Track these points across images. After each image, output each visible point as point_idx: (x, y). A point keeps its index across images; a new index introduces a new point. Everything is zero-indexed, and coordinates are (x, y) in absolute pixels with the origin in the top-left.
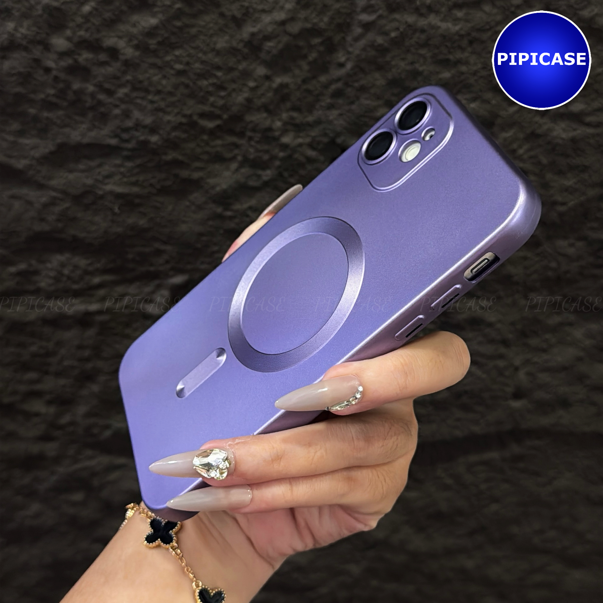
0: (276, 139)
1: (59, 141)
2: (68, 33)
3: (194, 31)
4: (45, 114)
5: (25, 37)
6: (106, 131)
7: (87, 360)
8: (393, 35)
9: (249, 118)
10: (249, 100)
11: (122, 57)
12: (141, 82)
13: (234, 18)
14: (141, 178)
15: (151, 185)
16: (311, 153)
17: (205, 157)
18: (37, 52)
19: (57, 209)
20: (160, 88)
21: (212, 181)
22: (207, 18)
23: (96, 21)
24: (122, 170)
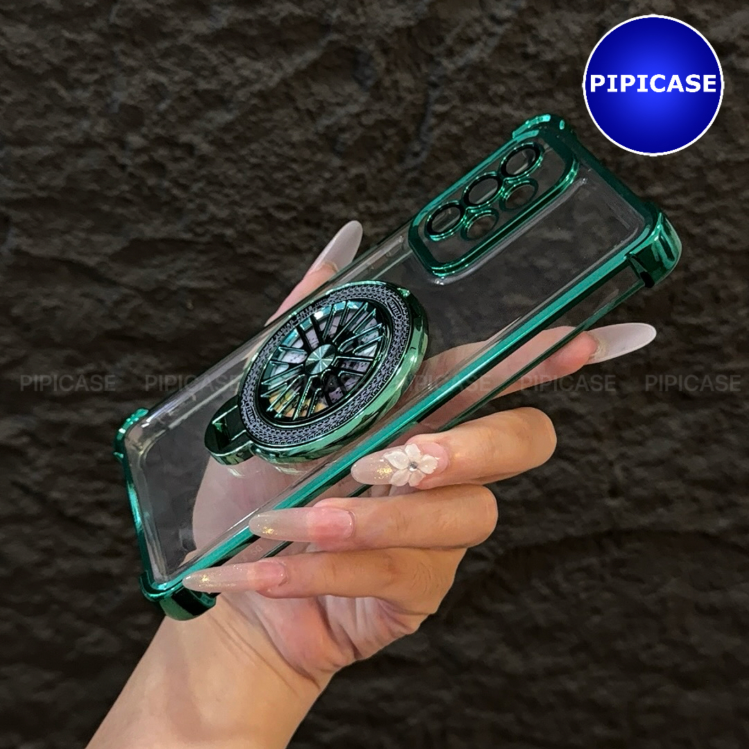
1: (132, 237)
2: (144, 130)
3: (268, 125)
4: (120, 210)
5: (100, 135)
6: (179, 226)
8: (468, 124)
9: (324, 208)
10: (324, 191)
12: (217, 176)
13: (309, 112)
14: (215, 272)
15: (226, 279)
18: (113, 150)
20: (235, 182)
22: (282, 112)
23: (172, 118)
24: (196, 264)
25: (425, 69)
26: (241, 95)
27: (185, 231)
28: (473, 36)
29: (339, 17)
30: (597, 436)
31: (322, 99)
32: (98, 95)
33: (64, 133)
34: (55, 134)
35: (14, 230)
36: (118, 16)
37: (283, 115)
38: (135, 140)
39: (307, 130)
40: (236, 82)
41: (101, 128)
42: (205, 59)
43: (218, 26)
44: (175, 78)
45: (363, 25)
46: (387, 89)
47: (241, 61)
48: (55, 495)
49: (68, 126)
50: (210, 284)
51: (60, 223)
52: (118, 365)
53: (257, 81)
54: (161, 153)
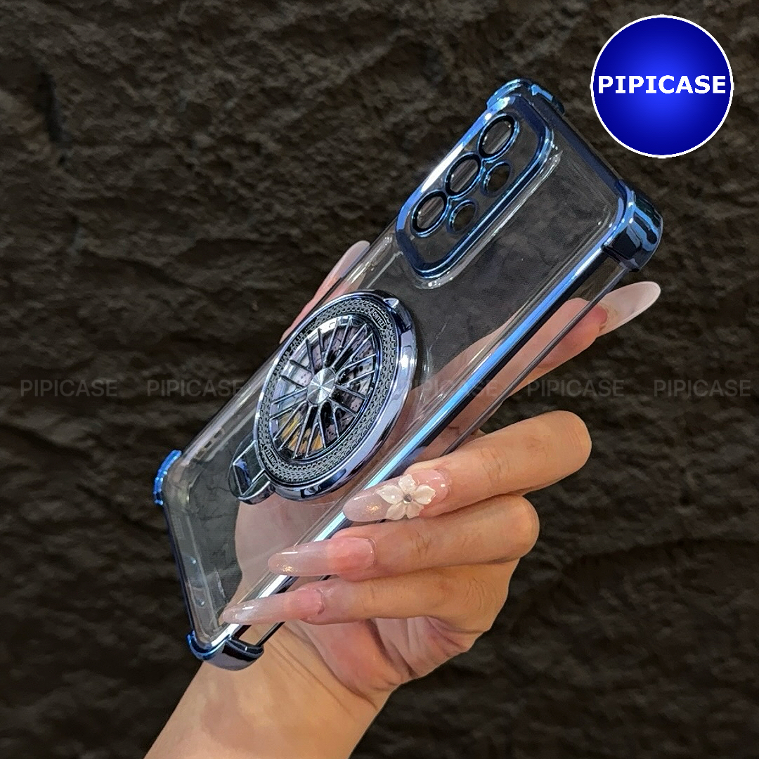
25: (494, 65)
26: (308, 92)
27: (251, 232)
28: (543, 30)
29: (407, 12)
30: (669, 442)
31: (388, 95)
32: (167, 94)
33: (132, 132)
34: (123, 133)
35: (81, 231)
36: (187, 13)
37: (350, 112)
38: (202, 139)
39: (373, 128)
40: (304, 79)
41: (169, 127)
42: (273, 56)
43: (285, 22)
44: (242, 76)
45: (432, 21)
46: (455, 85)
47: (309, 57)
48: (120, 498)
49: (135, 125)
50: (275, 285)
51: (127, 224)
52: (184, 368)
53: (325, 78)
54: (228, 152)
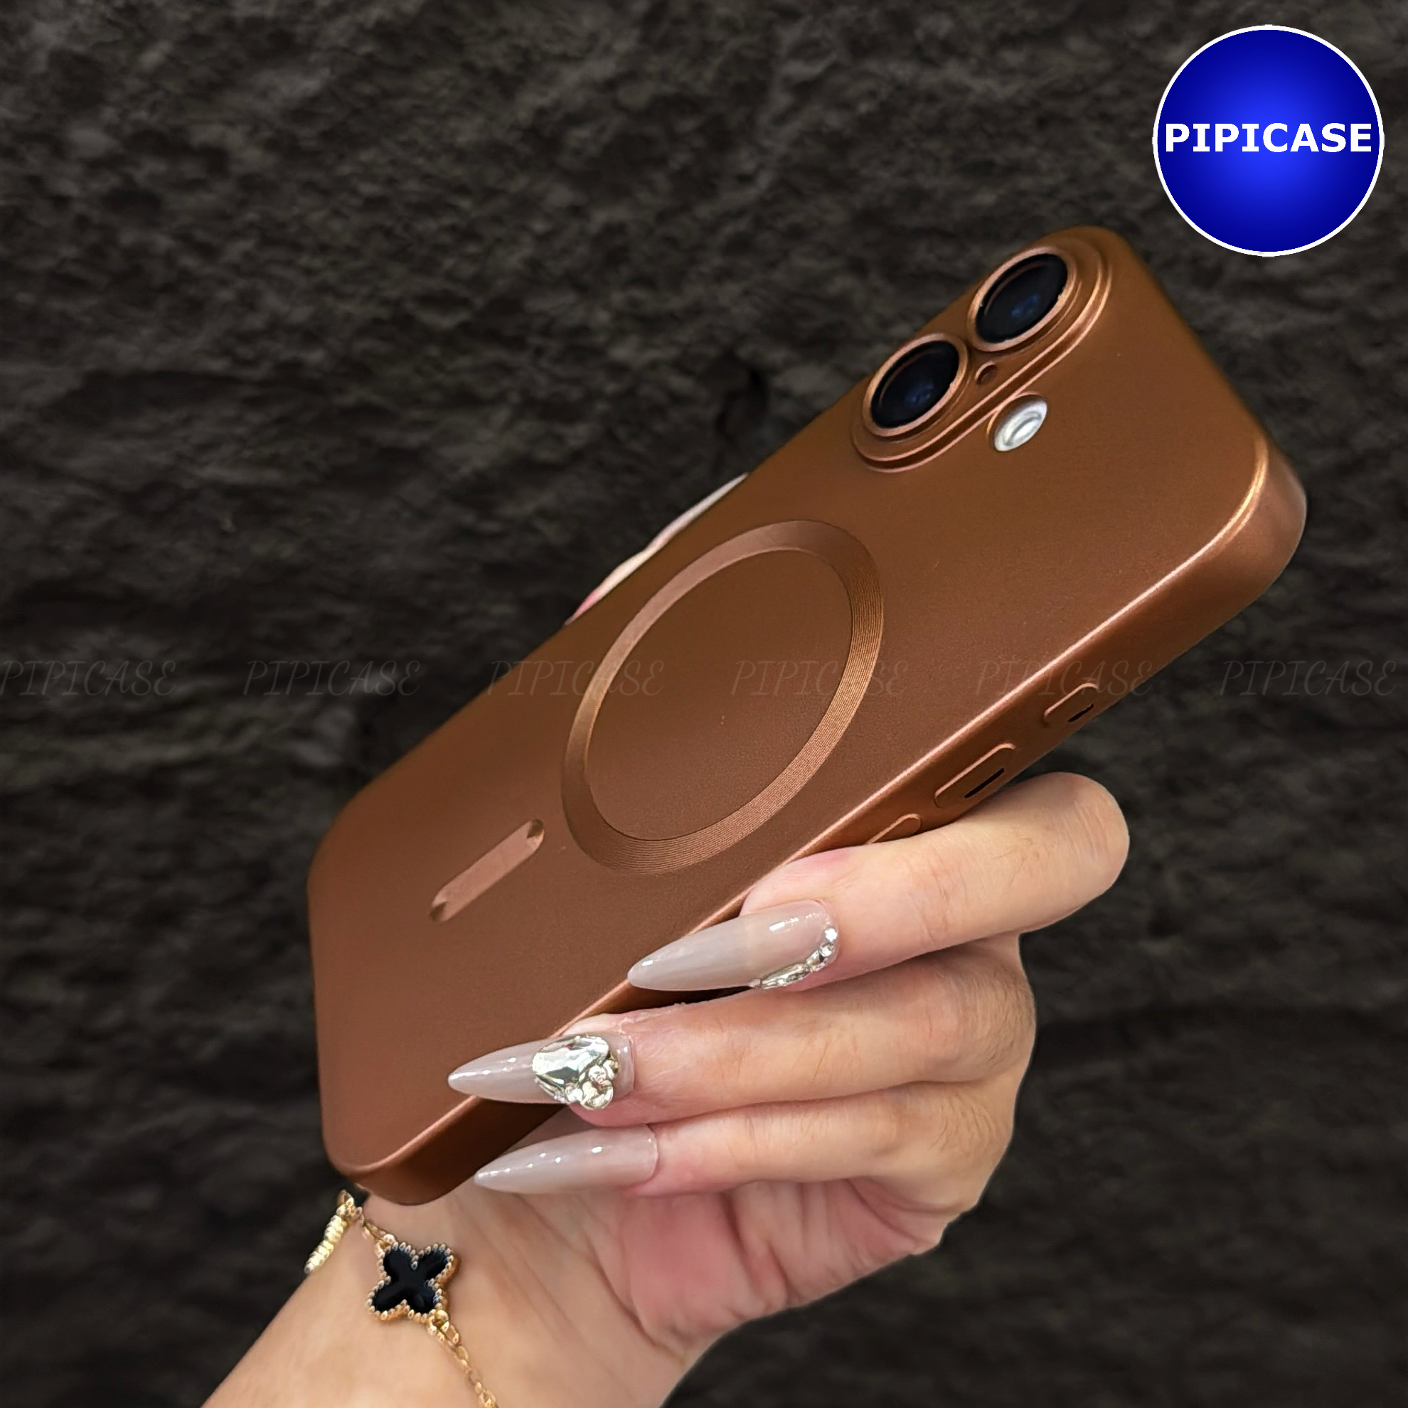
0: (598, 352)
7: (163, 876)
11: (236, 169)
16: (680, 383)
17: (435, 397)
19: (88, 525)
21: (450, 452)
